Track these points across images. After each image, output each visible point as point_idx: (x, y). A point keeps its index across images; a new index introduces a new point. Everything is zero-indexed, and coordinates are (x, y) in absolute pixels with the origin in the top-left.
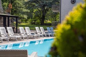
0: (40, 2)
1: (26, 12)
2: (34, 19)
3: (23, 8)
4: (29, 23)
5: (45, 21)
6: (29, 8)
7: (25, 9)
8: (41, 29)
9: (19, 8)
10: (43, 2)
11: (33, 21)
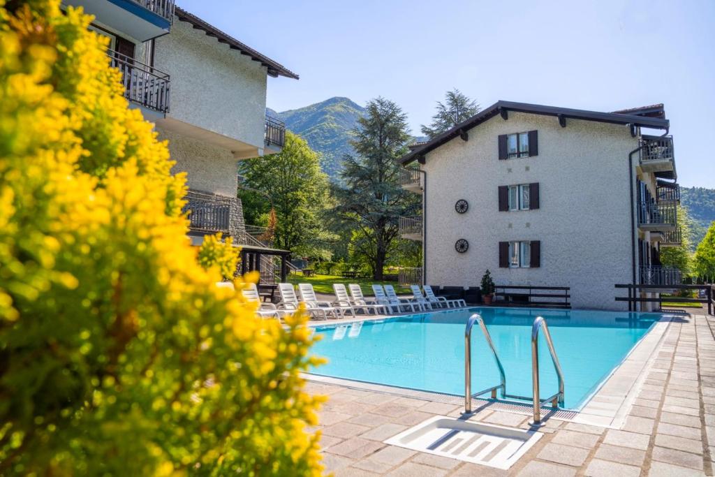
0: (369, 209)
1: (328, 240)
2: (353, 261)
3: (318, 227)
4: (337, 273)
5: (385, 268)
6: (336, 227)
7: (324, 230)
8: (353, 292)
9: (306, 229)
10: (379, 211)
11: (349, 269)
